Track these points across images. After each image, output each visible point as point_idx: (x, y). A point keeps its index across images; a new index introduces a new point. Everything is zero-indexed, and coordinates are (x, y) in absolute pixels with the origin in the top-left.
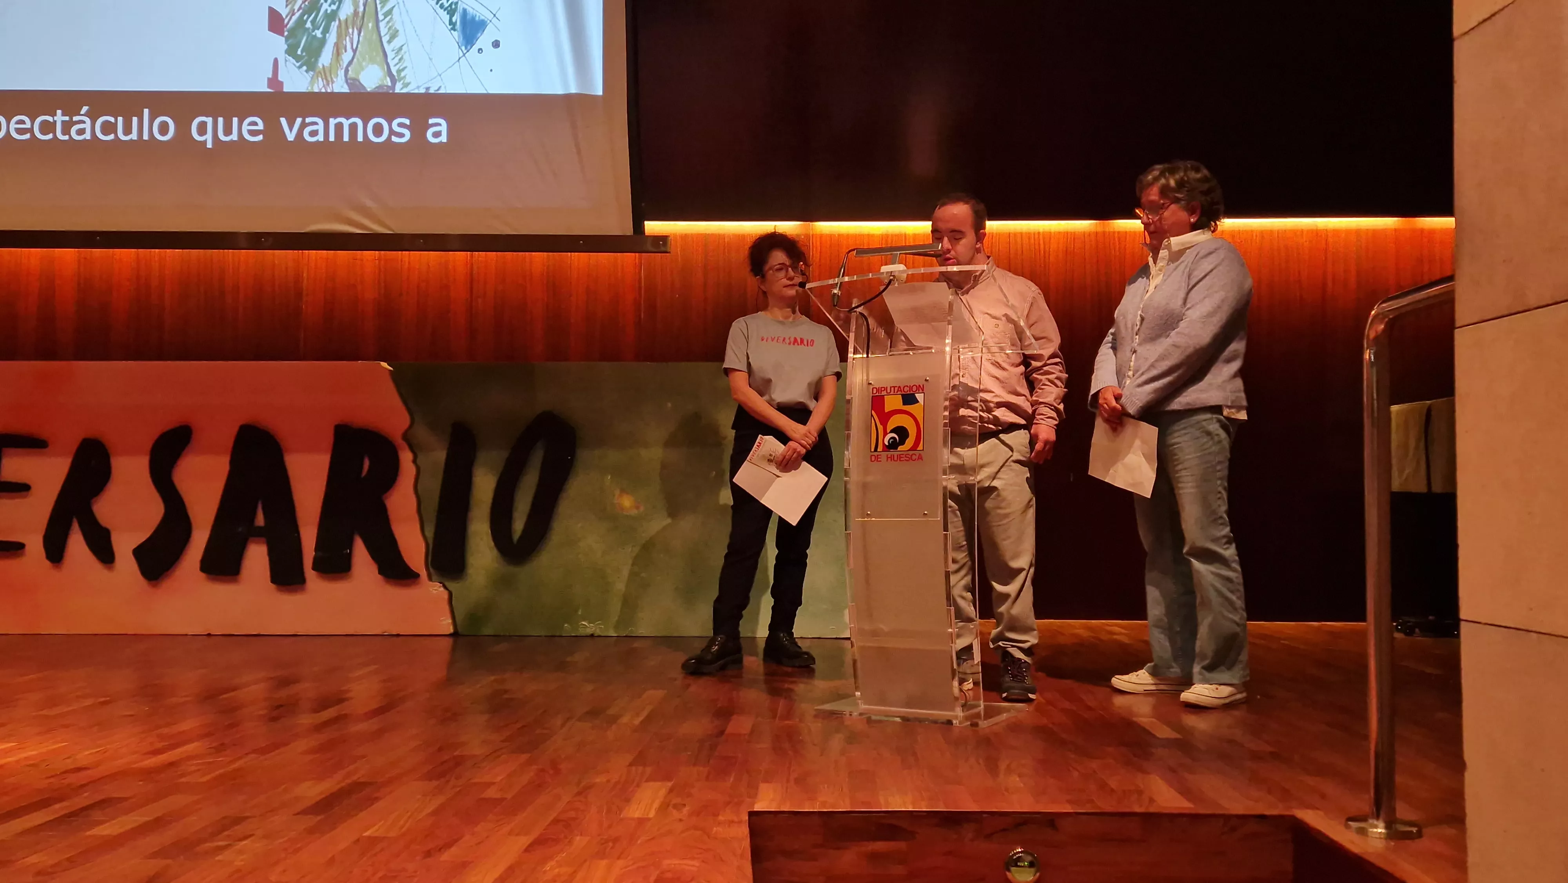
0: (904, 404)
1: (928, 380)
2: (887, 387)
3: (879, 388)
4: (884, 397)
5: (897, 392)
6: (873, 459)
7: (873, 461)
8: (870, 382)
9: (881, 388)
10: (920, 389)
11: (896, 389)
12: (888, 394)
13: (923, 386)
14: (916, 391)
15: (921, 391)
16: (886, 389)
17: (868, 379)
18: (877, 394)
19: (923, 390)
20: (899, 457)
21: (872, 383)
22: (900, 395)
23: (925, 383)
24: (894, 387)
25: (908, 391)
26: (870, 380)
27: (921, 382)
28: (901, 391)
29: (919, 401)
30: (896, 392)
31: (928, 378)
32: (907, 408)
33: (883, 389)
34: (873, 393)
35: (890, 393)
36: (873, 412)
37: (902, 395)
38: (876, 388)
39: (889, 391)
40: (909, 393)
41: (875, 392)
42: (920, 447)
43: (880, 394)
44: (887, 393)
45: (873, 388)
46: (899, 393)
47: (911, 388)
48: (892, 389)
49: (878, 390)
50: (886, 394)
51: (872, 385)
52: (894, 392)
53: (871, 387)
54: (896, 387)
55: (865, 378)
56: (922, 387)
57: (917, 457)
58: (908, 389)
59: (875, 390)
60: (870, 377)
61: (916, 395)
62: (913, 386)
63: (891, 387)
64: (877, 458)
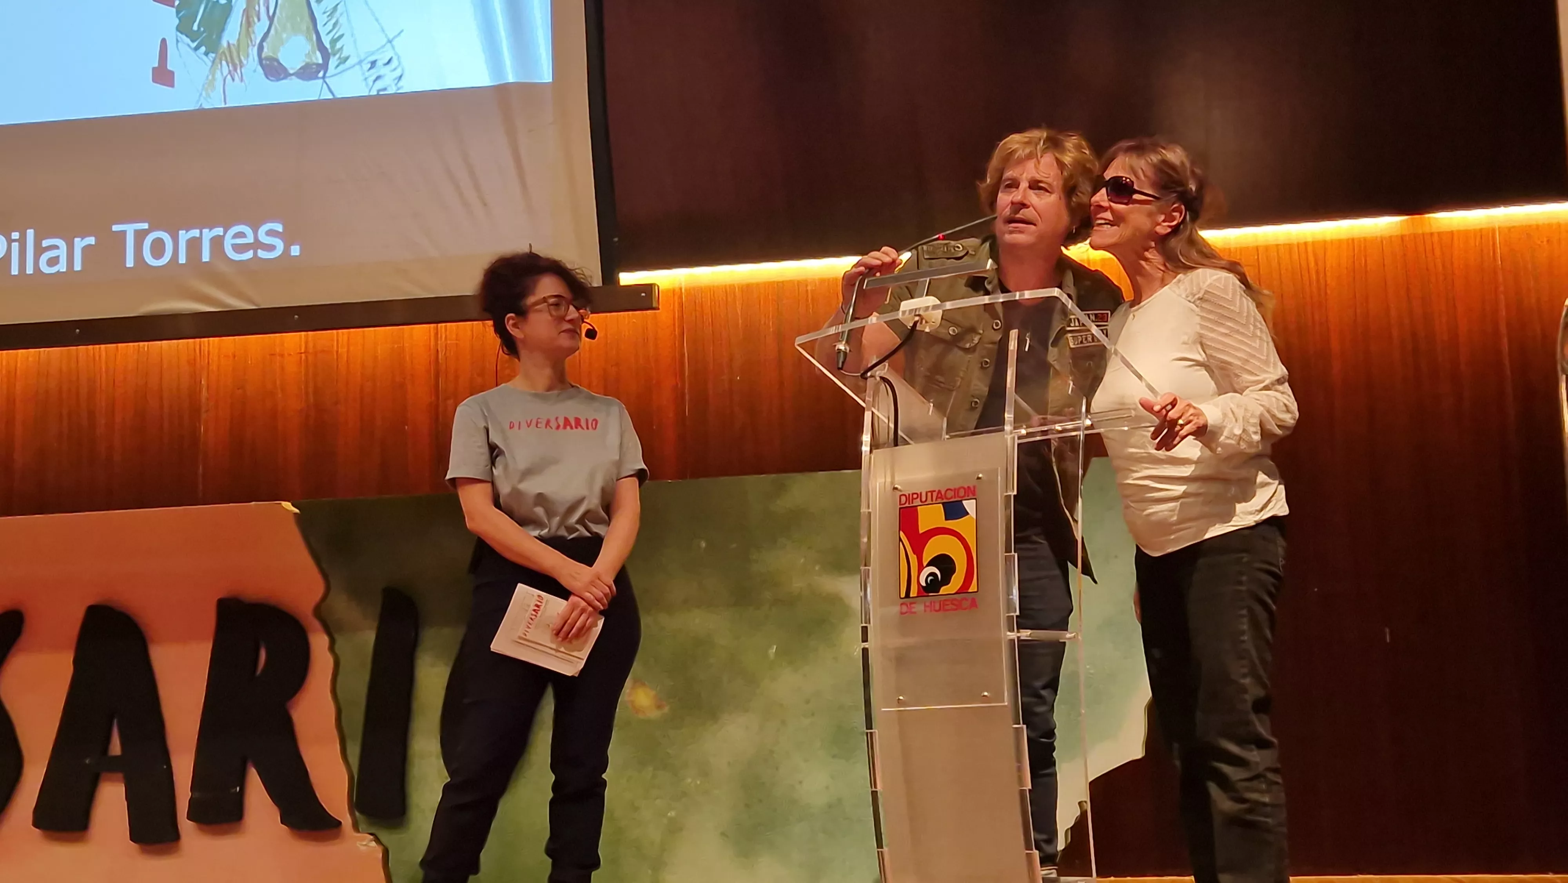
0: (946, 519)
1: (980, 478)
2: (921, 493)
3: (909, 495)
4: (917, 510)
5: (936, 500)
6: (904, 607)
7: (905, 614)
8: (896, 486)
9: (913, 494)
10: (970, 491)
11: (935, 494)
12: (924, 503)
14: (964, 497)
15: (971, 496)
16: (919, 495)
17: (892, 483)
18: (907, 505)
19: (974, 496)
20: (944, 606)
21: (899, 487)
22: (941, 505)
23: (976, 484)
24: (932, 492)
25: (952, 497)
26: (896, 483)
27: (971, 483)
28: (942, 497)
29: (969, 511)
30: (934, 499)
32: (951, 524)
33: (915, 496)
34: (900, 504)
35: (926, 500)
36: (902, 534)
37: (943, 504)
38: (905, 495)
39: (924, 499)
40: (953, 500)
42: (973, 588)
43: (911, 505)
44: (921, 501)
45: (901, 496)
46: (939, 501)
47: (956, 491)
48: (929, 494)
49: (908, 498)
50: (920, 504)
51: (900, 491)
52: (932, 500)
53: (898, 494)
54: (934, 491)
55: (889, 480)
56: (972, 489)
57: (969, 604)
58: (953, 493)
59: (903, 499)
60: (897, 479)
61: (964, 502)
62: (960, 488)
63: (926, 493)
64: (910, 608)
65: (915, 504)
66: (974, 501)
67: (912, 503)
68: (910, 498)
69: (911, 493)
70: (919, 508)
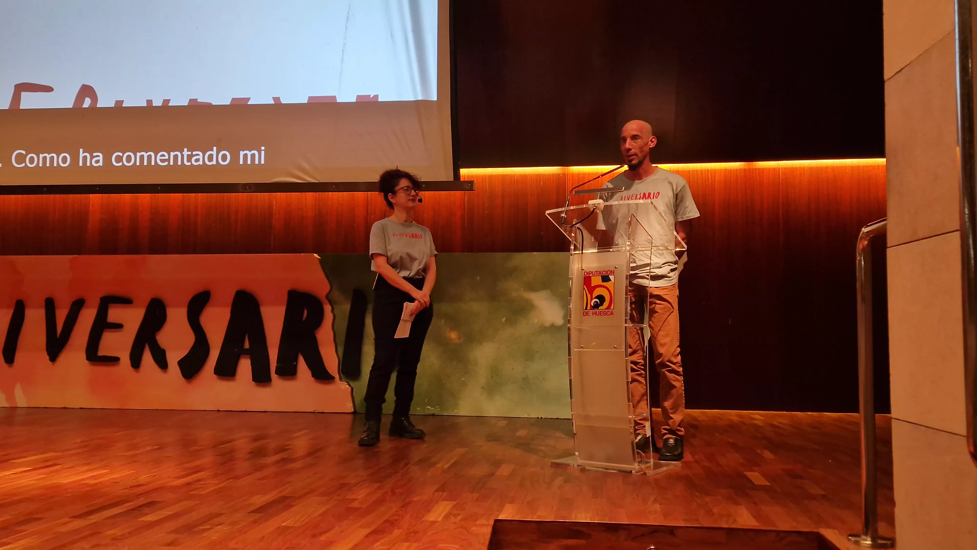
0: (602, 282)
2: (593, 272)
4: (591, 278)
5: (599, 274)
6: (585, 313)
7: (585, 315)
8: (583, 268)
9: (590, 272)
10: (612, 272)
11: (598, 272)
13: (614, 271)
14: (610, 274)
15: (612, 274)
17: (581, 267)
18: (587, 276)
19: (614, 273)
20: (600, 314)
21: (584, 269)
23: (615, 269)
24: (597, 272)
26: (583, 267)
27: (613, 269)
28: (601, 274)
29: (611, 279)
31: (616, 267)
32: (604, 284)
33: (590, 273)
34: (585, 275)
35: (595, 275)
36: (585, 286)
37: (602, 276)
39: (594, 274)
40: (605, 275)
41: (586, 274)
42: (612, 307)
43: (589, 276)
45: (585, 272)
47: (607, 272)
48: (596, 272)
50: (592, 275)
51: (585, 270)
52: (597, 275)
53: (583, 271)
57: (610, 313)
58: (605, 273)
59: (586, 273)
61: (610, 276)
62: (608, 271)
64: (587, 314)
65: (590, 276)
66: (614, 276)
67: (589, 275)
68: (588, 273)
69: (589, 271)
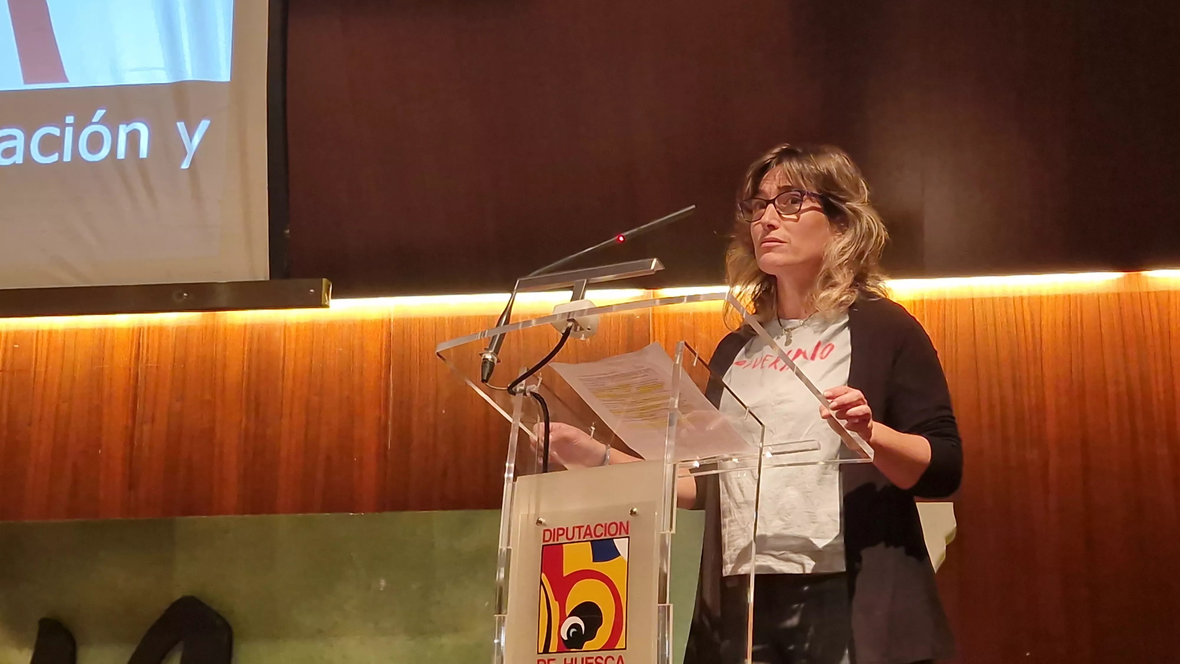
0: (595, 560)
1: (635, 513)
2: (567, 528)
3: (554, 530)
4: (562, 548)
5: (584, 538)
8: (541, 519)
9: (559, 529)
11: (583, 530)
12: (570, 541)
13: (628, 522)
14: (615, 534)
15: (624, 534)
16: (565, 531)
17: (537, 514)
18: (551, 542)
19: (627, 533)
21: (544, 521)
22: (589, 543)
23: (630, 518)
24: (580, 527)
25: (602, 534)
26: (541, 515)
27: (624, 517)
28: (590, 534)
29: (620, 551)
30: (582, 535)
31: (635, 510)
32: (600, 567)
33: (561, 532)
34: (544, 541)
35: (572, 538)
36: (543, 575)
37: (591, 541)
38: (550, 530)
39: (570, 536)
40: (603, 537)
41: (548, 535)
42: (621, 644)
43: (556, 542)
44: (568, 539)
45: (545, 531)
46: (588, 538)
47: (607, 528)
48: (577, 530)
49: (553, 533)
50: (566, 541)
51: (545, 525)
52: (579, 538)
53: (543, 528)
54: (583, 526)
55: (533, 511)
56: (625, 526)
58: (603, 530)
60: (542, 511)
61: (615, 540)
62: (611, 524)
63: (574, 528)
65: (559, 542)
66: (627, 539)
67: (558, 540)
68: (555, 533)
69: (556, 527)
70: (564, 545)
